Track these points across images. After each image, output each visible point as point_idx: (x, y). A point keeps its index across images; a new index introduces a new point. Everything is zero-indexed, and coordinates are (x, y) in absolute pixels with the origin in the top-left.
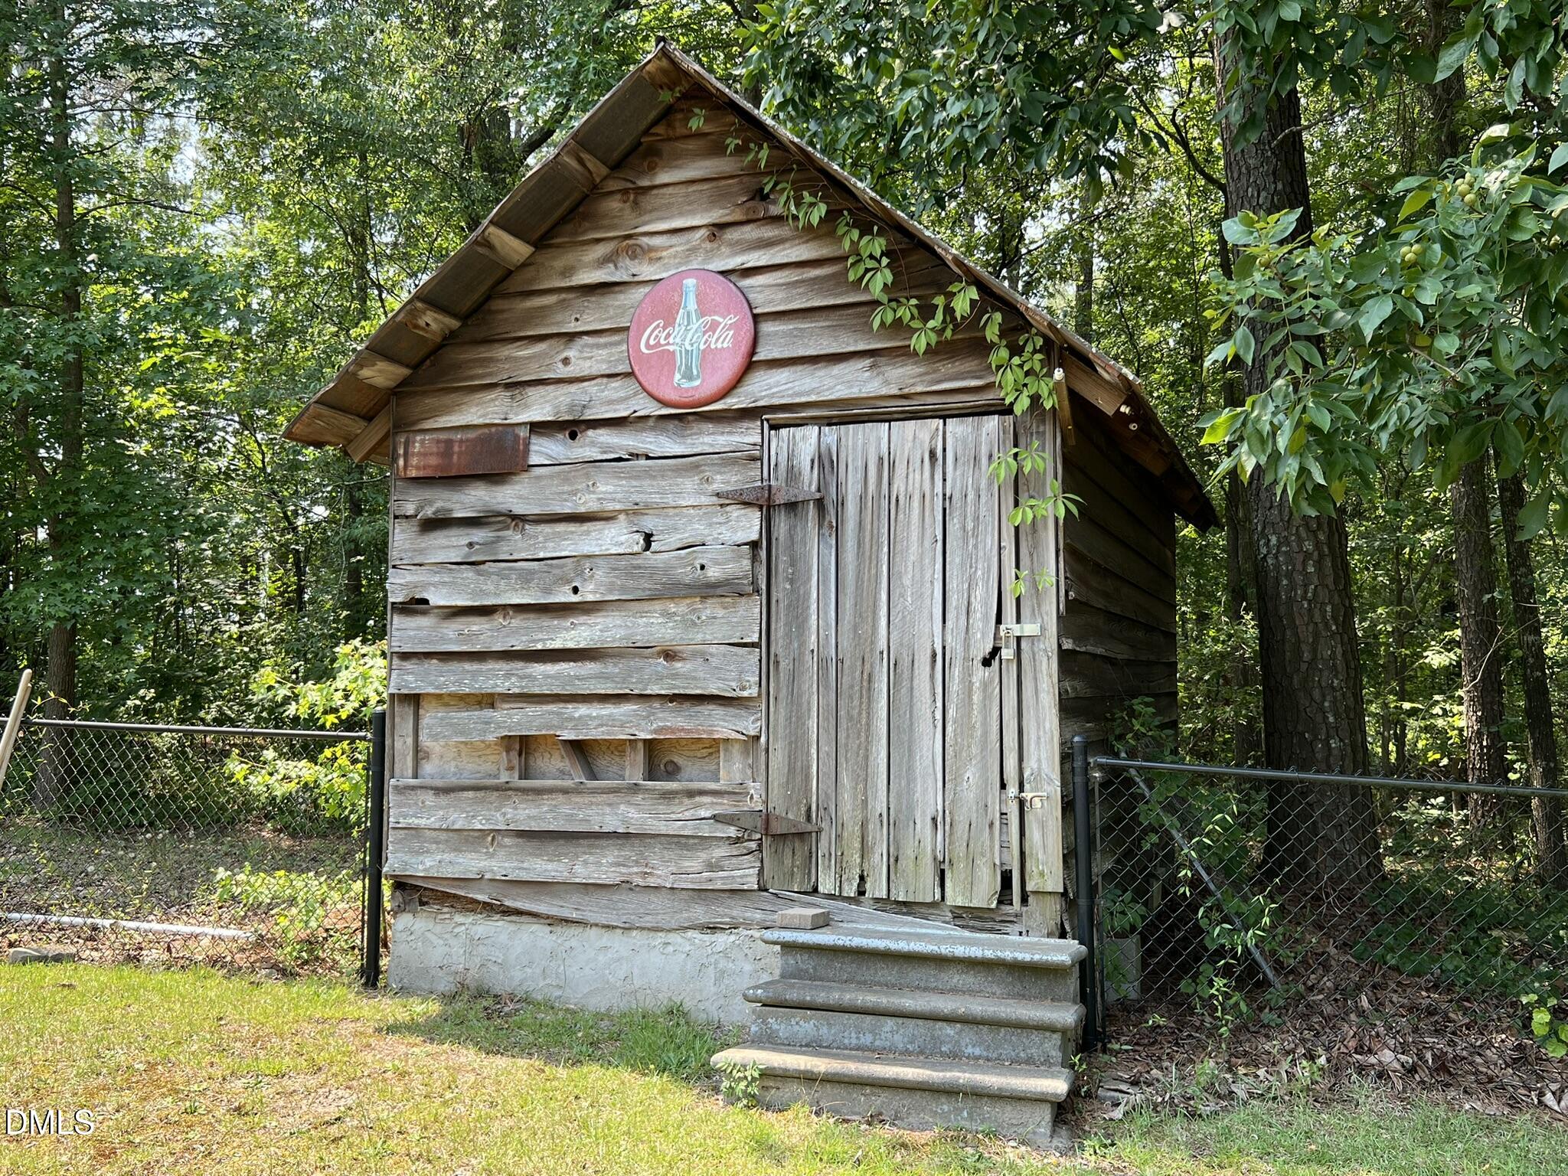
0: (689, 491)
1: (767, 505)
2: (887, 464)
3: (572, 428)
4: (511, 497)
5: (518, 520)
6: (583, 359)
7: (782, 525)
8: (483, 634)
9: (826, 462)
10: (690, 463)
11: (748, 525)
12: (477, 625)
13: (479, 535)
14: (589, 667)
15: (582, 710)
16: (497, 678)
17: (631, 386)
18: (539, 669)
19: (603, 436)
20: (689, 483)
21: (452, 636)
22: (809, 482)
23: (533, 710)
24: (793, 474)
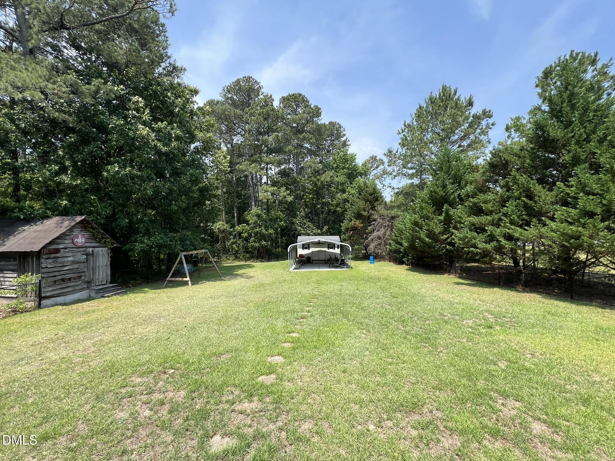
0: (79, 254)
1: (87, 255)
2: (98, 251)
3: (66, 248)
4: (57, 255)
5: (59, 257)
6: (66, 242)
8: (55, 269)
9: (93, 251)
10: (79, 252)
11: (85, 257)
12: (53, 269)
13: (54, 259)
14: (68, 271)
15: (67, 275)
16: (57, 274)
17: (72, 244)
18: (62, 272)
19: (69, 249)
20: (79, 253)
21: (50, 270)
22: (91, 253)
23: (61, 276)
24: (89, 252)
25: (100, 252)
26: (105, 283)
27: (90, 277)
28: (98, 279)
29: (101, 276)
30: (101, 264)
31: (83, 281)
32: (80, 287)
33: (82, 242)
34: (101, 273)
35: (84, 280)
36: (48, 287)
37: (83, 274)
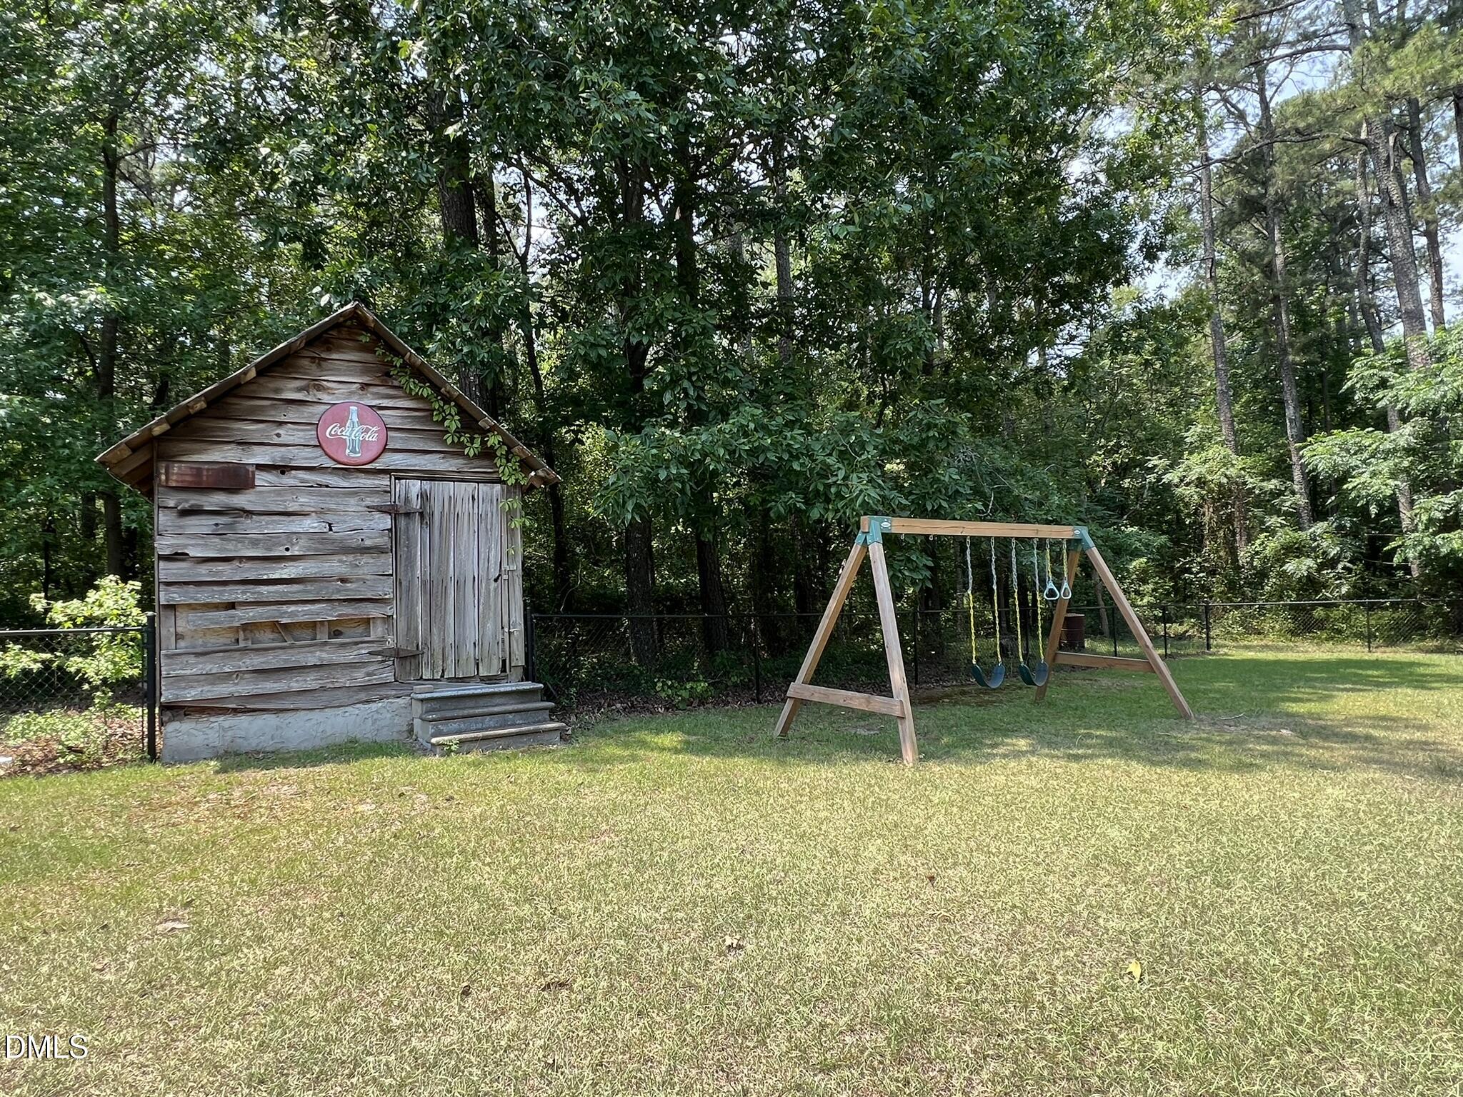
0: (352, 504)
1: (393, 512)
2: (453, 499)
3: (283, 469)
4: (240, 500)
5: (249, 513)
6: (286, 435)
7: (402, 522)
8: (226, 572)
9: (424, 496)
10: (354, 493)
11: (387, 522)
12: (221, 567)
13: (221, 520)
14: (296, 587)
15: (292, 608)
16: (237, 594)
17: (319, 452)
18: (264, 589)
19: (301, 474)
20: (353, 501)
21: (204, 573)
22: (416, 504)
23: (261, 609)
24: (407, 500)
25: (464, 507)
26: (495, 670)
27: (411, 628)
28: (457, 647)
29: (472, 635)
30: (471, 569)
31: (375, 648)
32: (360, 677)
33: (363, 442)
34: (472, 614)
35: (382, 641)
36: (192, 659)
37: (374, 611)
